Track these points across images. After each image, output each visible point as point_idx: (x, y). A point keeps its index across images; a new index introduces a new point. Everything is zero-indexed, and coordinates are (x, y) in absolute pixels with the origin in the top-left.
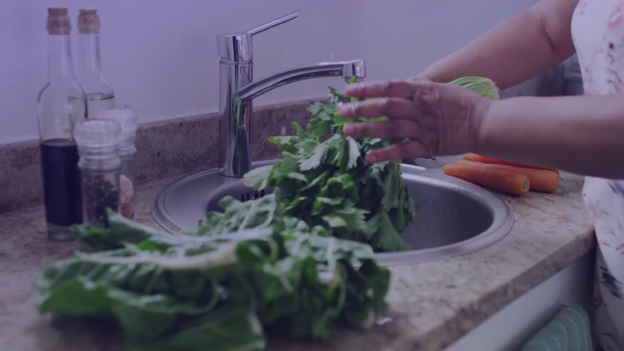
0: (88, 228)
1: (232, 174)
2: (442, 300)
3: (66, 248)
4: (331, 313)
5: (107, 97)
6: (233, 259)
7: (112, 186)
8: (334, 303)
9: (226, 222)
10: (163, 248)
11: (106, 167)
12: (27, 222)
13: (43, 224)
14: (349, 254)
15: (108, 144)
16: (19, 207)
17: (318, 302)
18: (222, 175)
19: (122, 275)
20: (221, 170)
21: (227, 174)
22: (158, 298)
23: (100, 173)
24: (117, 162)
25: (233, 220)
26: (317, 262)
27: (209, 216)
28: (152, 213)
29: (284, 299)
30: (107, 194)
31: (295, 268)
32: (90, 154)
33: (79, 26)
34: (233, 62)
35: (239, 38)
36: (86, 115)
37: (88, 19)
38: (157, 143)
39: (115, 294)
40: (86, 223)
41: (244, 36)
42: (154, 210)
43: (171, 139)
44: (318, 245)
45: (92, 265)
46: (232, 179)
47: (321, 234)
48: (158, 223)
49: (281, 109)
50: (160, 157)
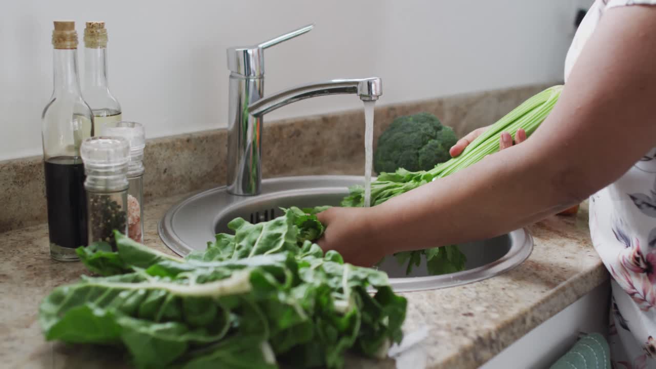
0: (94, 251)
1: (241, 192)
2: (459, 329)
3: (71, 269)
4: (346, 342)
5: (113, 113)
6: (248, 287)
7: (119, 207)
8: (348, 332)
9: (237, 245)
10: (173, 273)
11: (113, 188)
12: (29, 242)
13: (45, 244)
14: (365, 281)
15: (115, 164)
16: (20, 225)
17: (332, 331)
18: (230, 193)
19: (131, 301)
20: (230, 188)
21: (235, 192)
22: (169, 325)
23: (106, 193)
24: (125, 182)
25: (244, 243)
26: (333, 290)
27: (218, 238)
28: (158, 234)
29: (299, 328)
30: (114, 215)
31: (309, 296)
32: (97, 173)
33: (85, 39)
34: (243, 77)
35: (250, 52)
36: (92, 134)
37: (95, 32)
38: (164, 160)
39: (125, 321)
40: (92, 245)
41: (255, 50)
42: (161, 231)
43: (178, 155)
44: (332, 271)
45: (100, 291)
46: (241, 197)
47: (334, 259)
48: (165, 244)
49: (292, 125)
50: (166, 174)
